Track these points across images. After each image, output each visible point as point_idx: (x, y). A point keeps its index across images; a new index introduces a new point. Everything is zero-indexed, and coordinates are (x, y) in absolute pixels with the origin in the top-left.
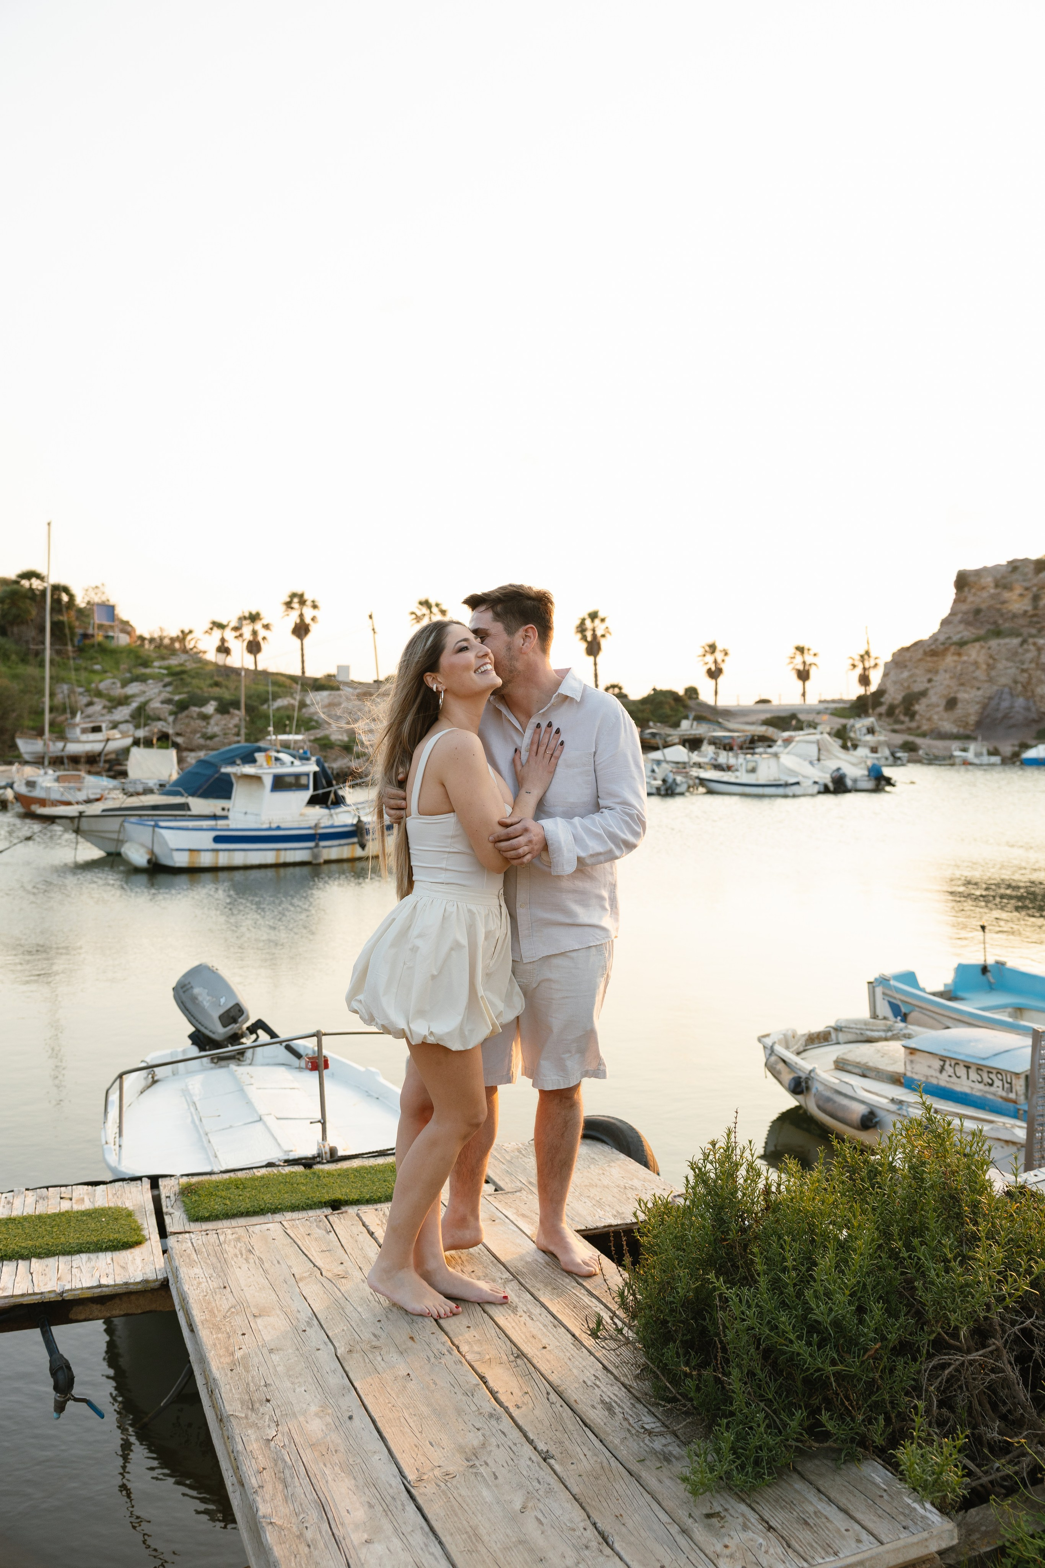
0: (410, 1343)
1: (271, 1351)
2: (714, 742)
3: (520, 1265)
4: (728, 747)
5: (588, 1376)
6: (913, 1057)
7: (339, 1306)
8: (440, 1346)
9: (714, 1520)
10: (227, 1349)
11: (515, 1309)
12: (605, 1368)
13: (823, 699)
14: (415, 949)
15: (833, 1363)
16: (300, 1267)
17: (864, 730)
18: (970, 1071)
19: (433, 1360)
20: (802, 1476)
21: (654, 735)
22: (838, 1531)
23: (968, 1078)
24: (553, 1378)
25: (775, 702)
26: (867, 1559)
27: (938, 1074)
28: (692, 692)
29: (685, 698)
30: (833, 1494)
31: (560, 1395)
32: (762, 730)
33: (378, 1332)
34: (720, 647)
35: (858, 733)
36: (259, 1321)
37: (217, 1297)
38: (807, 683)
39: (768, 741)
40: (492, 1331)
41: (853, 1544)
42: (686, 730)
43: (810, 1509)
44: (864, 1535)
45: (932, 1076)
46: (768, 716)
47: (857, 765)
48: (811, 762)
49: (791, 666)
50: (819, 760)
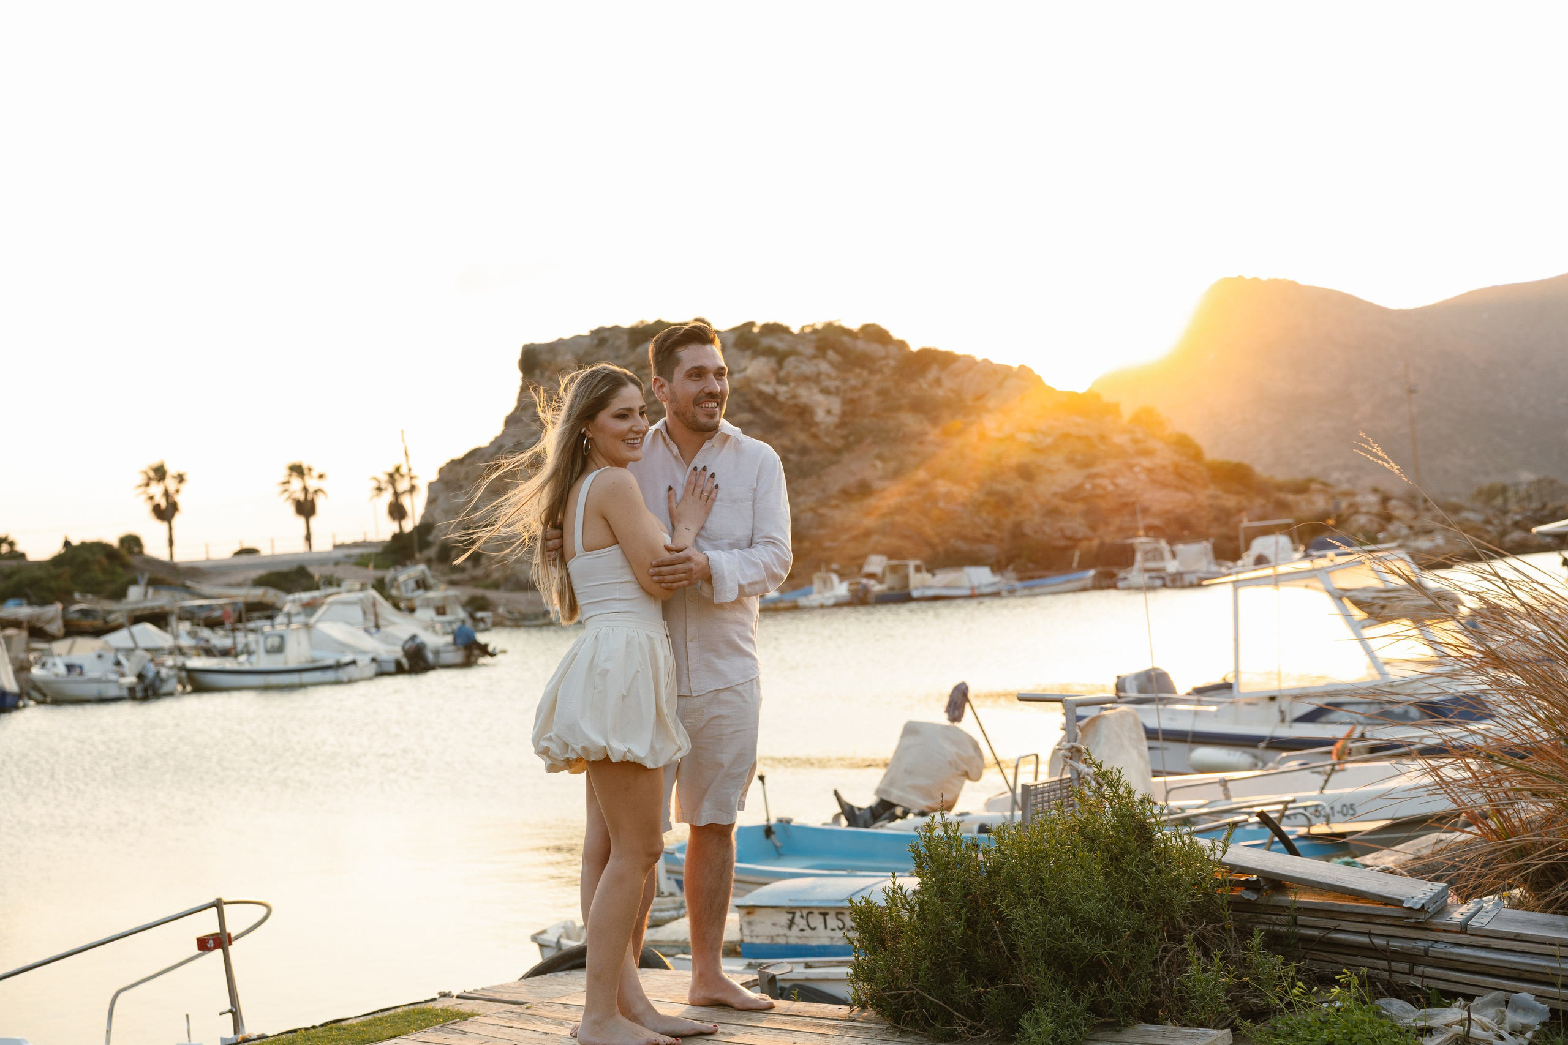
2: (188, 615)
4: (213, 624)
6: (751, 918)
13: (339, 542)
14: (604, 673)
17: (412, 584)
18: (828, 917)
21: (85, 613)
23: (826, 927)
25: (265, 551)
27: (786, 931)
28: (132, 543)
29: (124, 552)
32: (257, 594)
34: (171, 470)
35: (403, 589)
38: (313, 521)
39: (268, 611)
42: (137, 602)
45: (778, 935)
46: (261, 572)
47: (431, 630)
48: (367, 630)
49: (286, 495)
50: (377, 627)
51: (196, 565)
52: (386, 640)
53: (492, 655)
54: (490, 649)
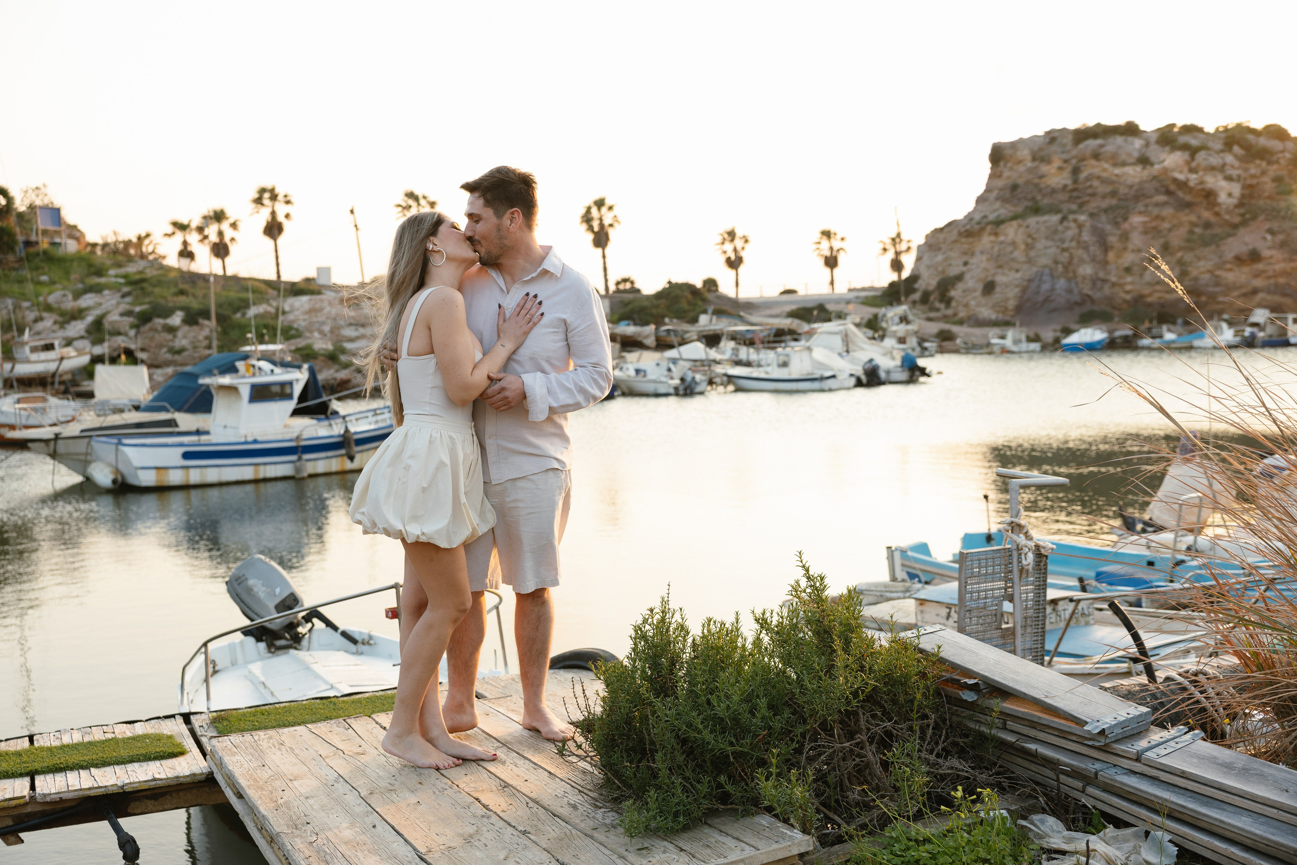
0: (420, 786)
1: (307, 798)
2: (733, 337)
3: (509, 739)
4: (750, 343)
5: (560, 792)
7: (361, 771)
8: (444, 786)
9: (644, 852)
10: (271, 799)
11: (504, 763)
12: (572, 786)
13: (852, 287)
14: (407, 468)
15: (732, 744)
16: (325, 750)
17: (897, 320)
19: (437, 793)
20: (710, 826)
21: (668, 331)
22: (730, 848)
24: (531, 795)
25: (802, 292)
26: (746, 858)
28: (711, 284)
29: (703, 291)
30: (730, 832)
31: (537, 803)
32: (786, 323)
33: (393, 782)
34: (739, 233)
35: (890, 322)
36: (295, 782)
37: (259, 772)
38: (836, 271)
39: (795, 335)
40: (485, 774)
41: (739, 852)
42: (705, 326)
43: (713, 840)
44: (747, 847)
46: (793, 307)
47: (889, 356)
48: (840, 354)
49: (817, 252)
50: (848, 351)
51: (750, 301)
52: (852, 362)
53: (928, 376)
54: (927, 371)
